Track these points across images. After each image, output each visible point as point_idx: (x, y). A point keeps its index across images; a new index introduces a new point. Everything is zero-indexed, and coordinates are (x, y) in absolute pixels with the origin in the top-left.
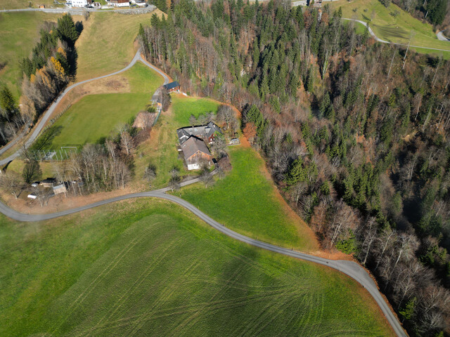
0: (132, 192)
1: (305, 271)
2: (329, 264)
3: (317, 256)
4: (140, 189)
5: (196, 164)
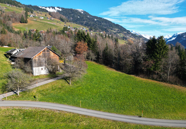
5: (43, 67)
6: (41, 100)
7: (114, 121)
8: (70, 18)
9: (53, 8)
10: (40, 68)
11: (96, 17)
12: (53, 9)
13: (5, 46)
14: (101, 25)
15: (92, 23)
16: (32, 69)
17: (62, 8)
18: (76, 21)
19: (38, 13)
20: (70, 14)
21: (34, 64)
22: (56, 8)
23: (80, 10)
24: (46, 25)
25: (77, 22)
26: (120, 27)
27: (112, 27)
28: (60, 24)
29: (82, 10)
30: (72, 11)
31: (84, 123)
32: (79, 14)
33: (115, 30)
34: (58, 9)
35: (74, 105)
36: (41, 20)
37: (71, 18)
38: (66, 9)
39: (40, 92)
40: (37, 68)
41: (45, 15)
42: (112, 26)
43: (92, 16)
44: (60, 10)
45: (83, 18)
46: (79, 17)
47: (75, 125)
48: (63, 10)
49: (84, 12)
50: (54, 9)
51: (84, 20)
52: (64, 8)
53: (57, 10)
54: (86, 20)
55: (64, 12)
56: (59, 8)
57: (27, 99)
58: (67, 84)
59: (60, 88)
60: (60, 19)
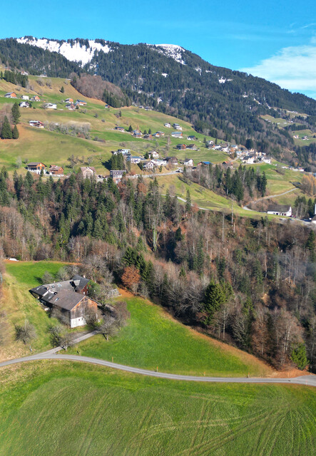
0: (8, 358)
1: (274, 392)
2: (291, 382)
3: (275, 377)
4: (18, 354)
5: (80, 318)
6: (83, 355)
7: (133, 373)
8: (136, 78)
9: (84, 43)
10: (78, 319)
11: (224, 70)
12: (84, 47)
13: (11, 259)
14: (237, 99)
15: (207, 95)
16: (70, 321)
17: (111, 45)
18: (155, 88)
19: (40, 83)
20: (136, 63)
21: (72, 316)
22: (92, 43)
23: (171, 47)
24: (65, 143)
25: (159, 91)
26: (307, 103)
27: (278, 106)
28: (103, 121)
29: (176, 46)
30: (142, 54)
31: (113, 373)
32: (166, 66)
33: (286, 118)
34: (99, 47)
35: (108, 361)
36: (50, 114)
37: (140, 79)
38: (126, 47)
39: (81, 347)
40: (74, 320)
41: (59, 89)
42: (277, 103)
43: (210, 67)
44: (106, 49)
45: (178, 78)
46: (165, 75)
47: (106, 373)
48: (116, 50)
49: (186, 54)
50: (87, 46)
51: (182, 87)
52: (117, 45)
53: (96, 51)
54: (189, 86)
55: (117, 57)
56: (102, 42)
57: (72, 353)
58: (104, 340)
59: (97, 344)
60: (102, 100)
